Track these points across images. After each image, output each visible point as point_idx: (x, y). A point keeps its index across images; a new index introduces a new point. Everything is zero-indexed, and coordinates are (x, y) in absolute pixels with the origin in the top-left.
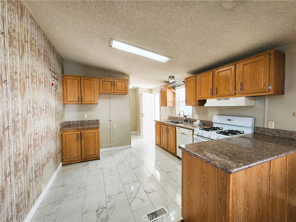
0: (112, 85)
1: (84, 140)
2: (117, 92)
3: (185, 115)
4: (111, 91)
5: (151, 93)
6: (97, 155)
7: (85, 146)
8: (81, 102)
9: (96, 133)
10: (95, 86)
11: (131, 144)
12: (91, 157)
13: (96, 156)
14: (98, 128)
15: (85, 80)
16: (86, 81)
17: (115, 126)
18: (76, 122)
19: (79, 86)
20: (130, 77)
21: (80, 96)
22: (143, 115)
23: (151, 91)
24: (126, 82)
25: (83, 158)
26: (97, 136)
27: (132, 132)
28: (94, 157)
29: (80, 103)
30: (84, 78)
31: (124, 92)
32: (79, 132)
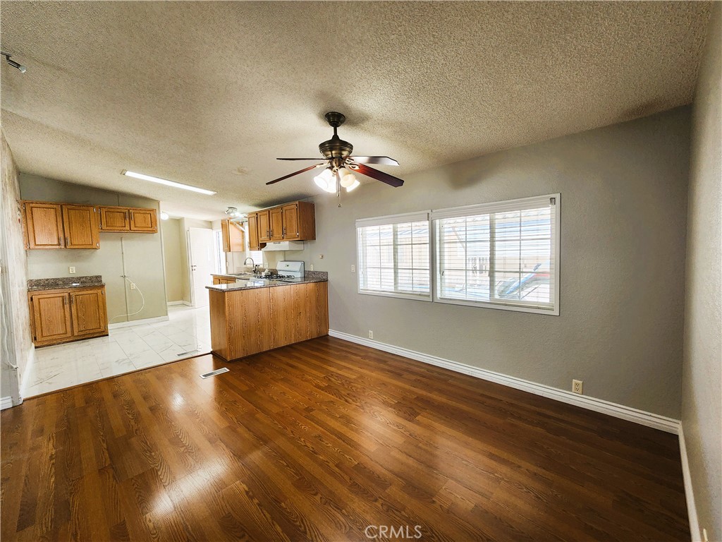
0: (125, 218)
1: (76, 305)
2: (135, 229)
3: (256, 263)
4: (124, 228)
5: (211, 228)
6: (102, 329)
7: (78, 315)
8: (65, 246)
9: (100, 294)
10: (92, 220)
11: (167, 315)
12: (92, 332)
13: (99, 330)
14: (103, 286)
15: (71, 209)
16: (72, 212)
17: (134, 286)
18: (52, 281)
19: (58, 220)
20: (161, 203)
21: (61, 236)
22: (194, 268)
23: (210, 225)
24: (151, 212)
25: (76, 334)
26: (100, 299)
27: (169, 303)
28: (98, 333)
29: (63, 247)
30: (69, 207)
31: (151, 229)
32: (66, 294)
